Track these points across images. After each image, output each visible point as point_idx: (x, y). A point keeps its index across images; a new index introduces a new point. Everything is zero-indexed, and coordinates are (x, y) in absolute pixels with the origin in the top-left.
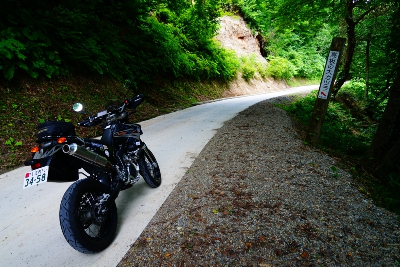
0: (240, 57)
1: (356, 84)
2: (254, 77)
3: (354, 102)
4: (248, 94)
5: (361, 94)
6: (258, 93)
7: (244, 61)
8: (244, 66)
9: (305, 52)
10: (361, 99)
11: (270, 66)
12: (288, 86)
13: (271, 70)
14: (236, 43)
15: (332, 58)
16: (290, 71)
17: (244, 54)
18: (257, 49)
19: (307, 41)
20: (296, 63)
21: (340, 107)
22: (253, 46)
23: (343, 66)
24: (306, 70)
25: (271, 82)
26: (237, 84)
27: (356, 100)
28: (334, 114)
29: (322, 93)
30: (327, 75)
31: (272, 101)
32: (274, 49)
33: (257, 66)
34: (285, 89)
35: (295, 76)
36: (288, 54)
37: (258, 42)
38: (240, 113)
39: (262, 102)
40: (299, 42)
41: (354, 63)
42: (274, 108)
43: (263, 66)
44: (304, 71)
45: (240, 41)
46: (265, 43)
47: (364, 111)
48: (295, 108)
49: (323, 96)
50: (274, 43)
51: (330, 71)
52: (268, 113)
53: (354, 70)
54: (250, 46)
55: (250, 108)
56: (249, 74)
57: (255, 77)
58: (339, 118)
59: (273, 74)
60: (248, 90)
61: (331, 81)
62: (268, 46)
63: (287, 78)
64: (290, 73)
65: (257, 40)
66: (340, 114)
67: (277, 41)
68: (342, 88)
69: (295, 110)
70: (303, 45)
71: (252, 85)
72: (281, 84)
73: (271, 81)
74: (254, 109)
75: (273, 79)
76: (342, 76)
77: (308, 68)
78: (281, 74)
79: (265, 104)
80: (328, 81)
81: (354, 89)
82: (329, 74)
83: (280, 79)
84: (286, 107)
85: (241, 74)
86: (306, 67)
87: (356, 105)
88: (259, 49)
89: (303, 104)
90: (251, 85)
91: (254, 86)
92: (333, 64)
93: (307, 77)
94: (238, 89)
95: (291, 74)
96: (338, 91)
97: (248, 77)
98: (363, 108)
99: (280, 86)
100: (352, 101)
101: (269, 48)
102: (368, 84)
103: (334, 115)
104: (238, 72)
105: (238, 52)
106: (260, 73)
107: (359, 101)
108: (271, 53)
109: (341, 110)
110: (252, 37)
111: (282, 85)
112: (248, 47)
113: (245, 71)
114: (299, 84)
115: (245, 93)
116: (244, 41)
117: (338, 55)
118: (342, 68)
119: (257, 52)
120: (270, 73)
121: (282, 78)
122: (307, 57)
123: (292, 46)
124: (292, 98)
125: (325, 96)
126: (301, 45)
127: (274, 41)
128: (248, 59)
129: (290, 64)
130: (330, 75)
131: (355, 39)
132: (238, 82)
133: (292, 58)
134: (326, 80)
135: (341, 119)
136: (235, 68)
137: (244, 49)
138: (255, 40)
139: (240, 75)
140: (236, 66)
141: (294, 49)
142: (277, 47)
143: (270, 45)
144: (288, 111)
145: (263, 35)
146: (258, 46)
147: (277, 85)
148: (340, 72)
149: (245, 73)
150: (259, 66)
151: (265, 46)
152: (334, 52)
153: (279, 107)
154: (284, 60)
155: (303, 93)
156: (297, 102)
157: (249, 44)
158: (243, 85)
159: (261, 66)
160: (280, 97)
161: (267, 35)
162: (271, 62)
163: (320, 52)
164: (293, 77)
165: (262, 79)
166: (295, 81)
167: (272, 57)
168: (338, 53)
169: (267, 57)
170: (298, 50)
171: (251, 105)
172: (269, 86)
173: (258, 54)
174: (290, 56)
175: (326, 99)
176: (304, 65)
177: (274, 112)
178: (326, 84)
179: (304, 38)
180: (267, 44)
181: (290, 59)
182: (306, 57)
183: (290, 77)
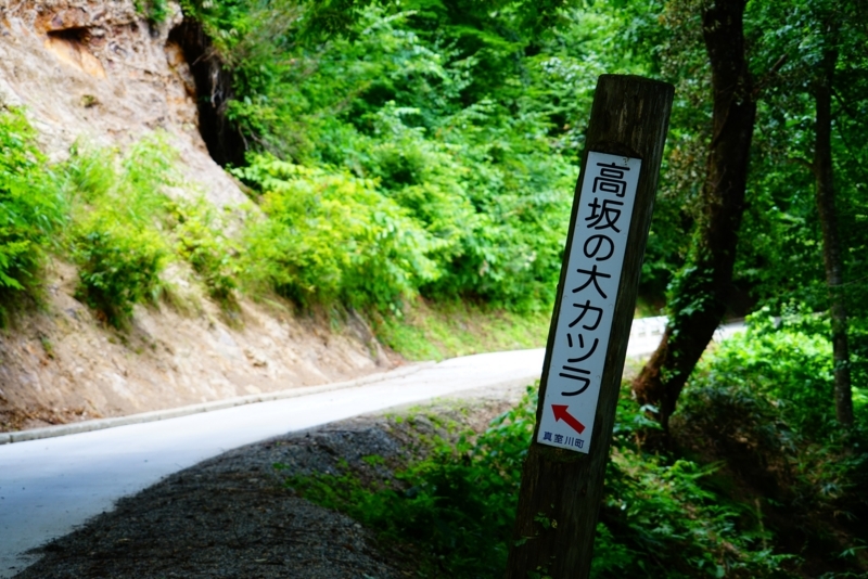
0: (56, 155)
1: (783, 340)
2: (156, 291)
3: (777, 453)
4: (118, 409)
5: (810, 402)
6: (187, 400)
7: (87, 187)
8: (86, 219)
9: (477, 140)
10: (814, 430)
11: (264, 223)
12: (381, 354)
13: (272, 251)
14: (30, 62)
15: (602, 196)
16: (393, 256)
17: (94, 138)
18: (173, 108)
19: (488, 77)
20: (427, 208)
21: (701, 482)
22: (147, 91)
23: (696, 236)
24: (489, 253)
25: (272, 328)
26: (40, 337)
27: (784, 437)
28: (666, 529)
29: (560, 412)
30: (581, 298)
31: (275, 457)
32: (286, 117)
33: (173, 218)
34: (365, 371)
35: (427, 291)
36: (379, 150)
37: (182, 68)
38: (53, 548)
39: (207, 464)
40: (440, 80)
41: (756, 216)
42: (288, 504)
43: (217, 224)
44: (479, 260)
45: (61, 52)
46: (226, 76)
47: (837, 503)
48: (425, 499)
49: (563, 428)
50: (288, 79)
51: (594, 274)
52: (241, 545)
53: (761, 261)
54: (129, 91)
55: (127, 507)
56: (124, 272)
57: (166, 295)
58: (699, 552)
59: (287, 277)
60: (118, 383)
61: (604, 332)
62: (247, 92)
63: (372, 299)
64: (393, 268)
65: (173, 53)
66: (701, 531)
67: (302, 69)
68: (702, 364)
69: (422, 514)
70: (467, 98)
71: (147, 346)
72: (338, 341)
73: (270, 323)
74: (152, 516)
75: (279, 305)
76: (696, 293)
77: (501, 243)
78: (335, 277)
79: (227, 476)
80: (589, 338)
81: (771, 375)
82: (590, 294)
83: (333, 308)
84: (369, 497)
85: (70, 272)
86: (492, 232)
87: (788, 467)
88: (191, 109)
89: (474, 475)
90: (135, 344)
91: (162, 354)
92: (608, 232)
93: (502, 297)
94: (48, 375)
95: (402, 279)
96: (679, 382)
97: (114, 292)
98: (830, 490)
99: (331, 354)
100: (768, 443)
101: (255, 109)
102: (841, 343)
103: (668, 541)
104: (47, 261)
105: (43, 126)
106: (198, 266)
107: (803, 445)
108: (267, 138)
109: (707, 502)
110: (143, 30)
111: (347, 349)
112: (118, 93)
113: (96, 253)
114: (452, 340)
115: (100, 402)
116: (85, 56)
117: (632, 177)
118: (693, 249)
119: (173, 127)
120: (262, 269)
121: (344, 298)
122: (495, 175)
123: (401, 102)
124: (407, 432)
125: (579, 428)
126: (452, 101)
127: (288, 63)
128: (118, 171)
129: (390, 213)
130: (596, 301)
131: (750, 79)
132: (46, 323)
133: (399, 175)
134: (578, 328)
135: (709, 564)
136: (22, 227)
137: (91, 103)
138: (159, 51)
139: (60, 278)
140: (28, 216)
141: (409, 121)
142: (305, 103)
143: (261, 90)
144: (380, 524)
145: (210, 25)
146: (180, 92)
147: (313, 344)
148: (686, 270)
149: (96, 264)
150: (194, 222)
151: (229, 91)
152: (608, 159)
153: (320, 499)
154: (350, 186)
155: (474, 400)
156: (443, 459)
157: (124, 75)
158: (85, 348)
159: (206, 220)
160: (332, 428)
161: (241, 22)
162: (267, 198)
163: (563, 140)
164: (411, 293)
165: (210, 308)
166: (426, 318)
167: (277, 165)
168: (634, 168)
169: (242, 163)
170: (441, 125)
171: (133, 486)
172: (261, 357)
173: (183, 141)
174: (389, 166)
175: (585, 449)
176: (477, 220)
177: (284, 535)
178: (578, 352)
179: (471, 61)
180: (243, 82)
181: (385, 184)
182: (484, 170)
183: (396, 296)
